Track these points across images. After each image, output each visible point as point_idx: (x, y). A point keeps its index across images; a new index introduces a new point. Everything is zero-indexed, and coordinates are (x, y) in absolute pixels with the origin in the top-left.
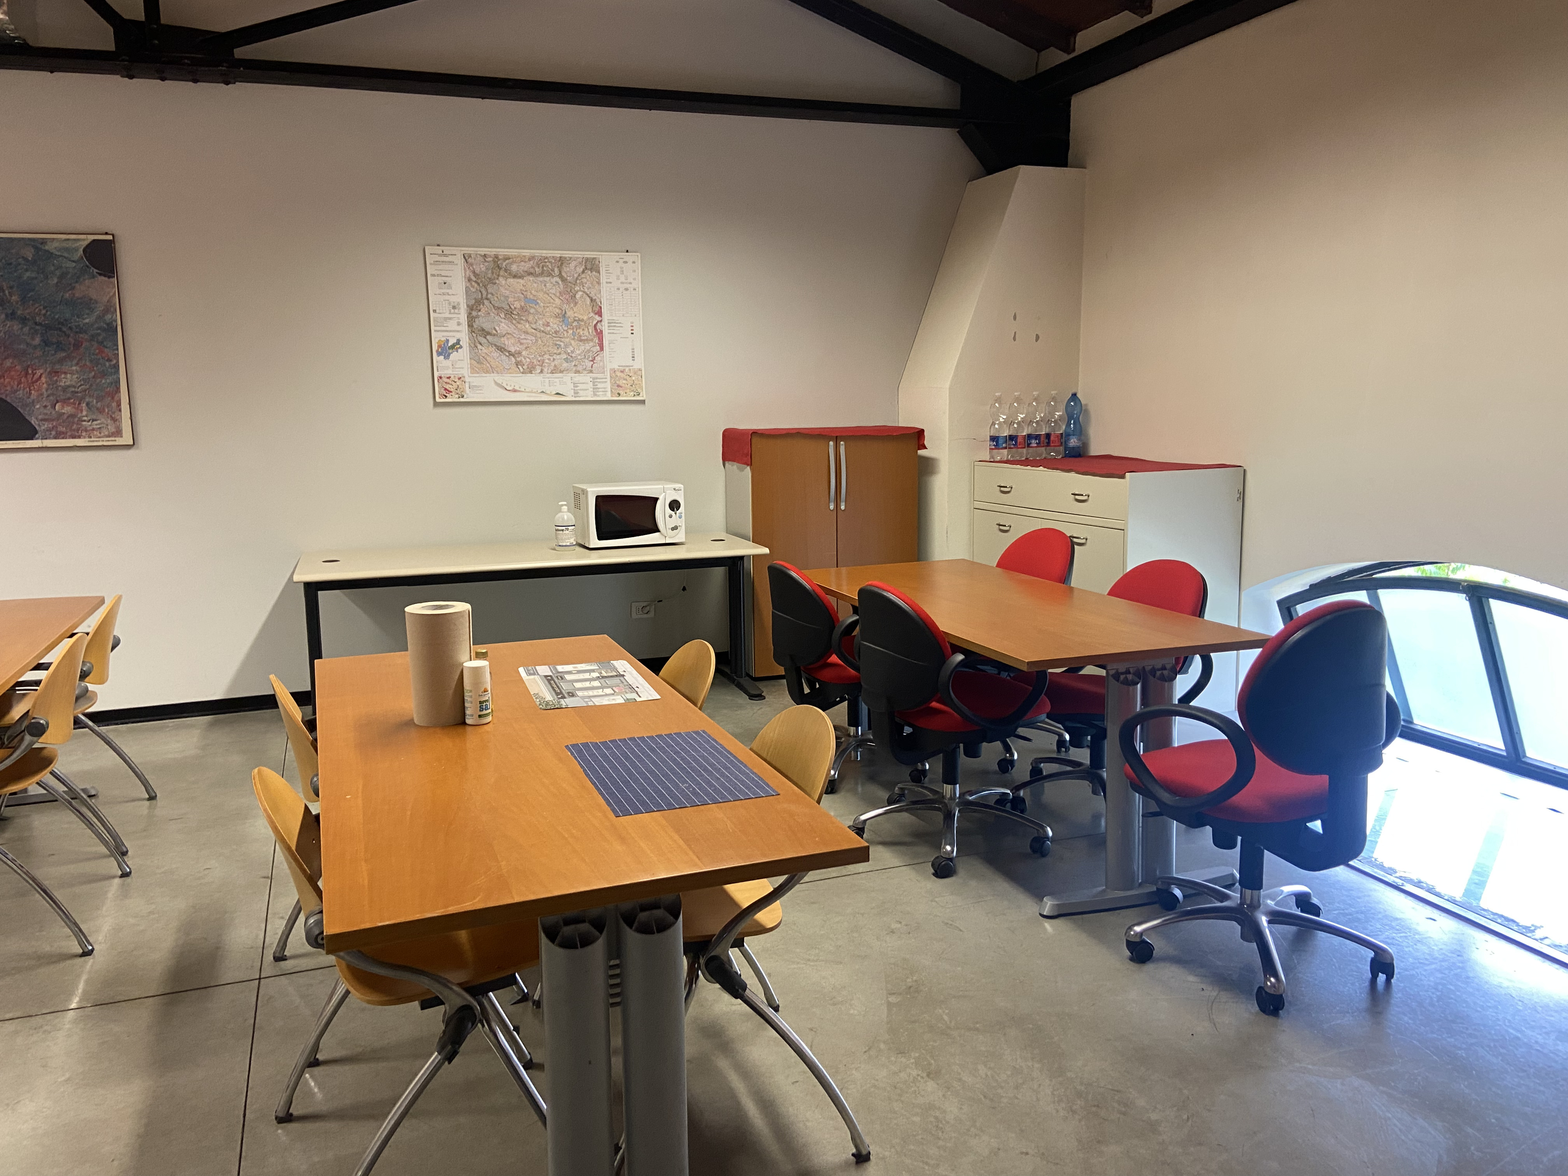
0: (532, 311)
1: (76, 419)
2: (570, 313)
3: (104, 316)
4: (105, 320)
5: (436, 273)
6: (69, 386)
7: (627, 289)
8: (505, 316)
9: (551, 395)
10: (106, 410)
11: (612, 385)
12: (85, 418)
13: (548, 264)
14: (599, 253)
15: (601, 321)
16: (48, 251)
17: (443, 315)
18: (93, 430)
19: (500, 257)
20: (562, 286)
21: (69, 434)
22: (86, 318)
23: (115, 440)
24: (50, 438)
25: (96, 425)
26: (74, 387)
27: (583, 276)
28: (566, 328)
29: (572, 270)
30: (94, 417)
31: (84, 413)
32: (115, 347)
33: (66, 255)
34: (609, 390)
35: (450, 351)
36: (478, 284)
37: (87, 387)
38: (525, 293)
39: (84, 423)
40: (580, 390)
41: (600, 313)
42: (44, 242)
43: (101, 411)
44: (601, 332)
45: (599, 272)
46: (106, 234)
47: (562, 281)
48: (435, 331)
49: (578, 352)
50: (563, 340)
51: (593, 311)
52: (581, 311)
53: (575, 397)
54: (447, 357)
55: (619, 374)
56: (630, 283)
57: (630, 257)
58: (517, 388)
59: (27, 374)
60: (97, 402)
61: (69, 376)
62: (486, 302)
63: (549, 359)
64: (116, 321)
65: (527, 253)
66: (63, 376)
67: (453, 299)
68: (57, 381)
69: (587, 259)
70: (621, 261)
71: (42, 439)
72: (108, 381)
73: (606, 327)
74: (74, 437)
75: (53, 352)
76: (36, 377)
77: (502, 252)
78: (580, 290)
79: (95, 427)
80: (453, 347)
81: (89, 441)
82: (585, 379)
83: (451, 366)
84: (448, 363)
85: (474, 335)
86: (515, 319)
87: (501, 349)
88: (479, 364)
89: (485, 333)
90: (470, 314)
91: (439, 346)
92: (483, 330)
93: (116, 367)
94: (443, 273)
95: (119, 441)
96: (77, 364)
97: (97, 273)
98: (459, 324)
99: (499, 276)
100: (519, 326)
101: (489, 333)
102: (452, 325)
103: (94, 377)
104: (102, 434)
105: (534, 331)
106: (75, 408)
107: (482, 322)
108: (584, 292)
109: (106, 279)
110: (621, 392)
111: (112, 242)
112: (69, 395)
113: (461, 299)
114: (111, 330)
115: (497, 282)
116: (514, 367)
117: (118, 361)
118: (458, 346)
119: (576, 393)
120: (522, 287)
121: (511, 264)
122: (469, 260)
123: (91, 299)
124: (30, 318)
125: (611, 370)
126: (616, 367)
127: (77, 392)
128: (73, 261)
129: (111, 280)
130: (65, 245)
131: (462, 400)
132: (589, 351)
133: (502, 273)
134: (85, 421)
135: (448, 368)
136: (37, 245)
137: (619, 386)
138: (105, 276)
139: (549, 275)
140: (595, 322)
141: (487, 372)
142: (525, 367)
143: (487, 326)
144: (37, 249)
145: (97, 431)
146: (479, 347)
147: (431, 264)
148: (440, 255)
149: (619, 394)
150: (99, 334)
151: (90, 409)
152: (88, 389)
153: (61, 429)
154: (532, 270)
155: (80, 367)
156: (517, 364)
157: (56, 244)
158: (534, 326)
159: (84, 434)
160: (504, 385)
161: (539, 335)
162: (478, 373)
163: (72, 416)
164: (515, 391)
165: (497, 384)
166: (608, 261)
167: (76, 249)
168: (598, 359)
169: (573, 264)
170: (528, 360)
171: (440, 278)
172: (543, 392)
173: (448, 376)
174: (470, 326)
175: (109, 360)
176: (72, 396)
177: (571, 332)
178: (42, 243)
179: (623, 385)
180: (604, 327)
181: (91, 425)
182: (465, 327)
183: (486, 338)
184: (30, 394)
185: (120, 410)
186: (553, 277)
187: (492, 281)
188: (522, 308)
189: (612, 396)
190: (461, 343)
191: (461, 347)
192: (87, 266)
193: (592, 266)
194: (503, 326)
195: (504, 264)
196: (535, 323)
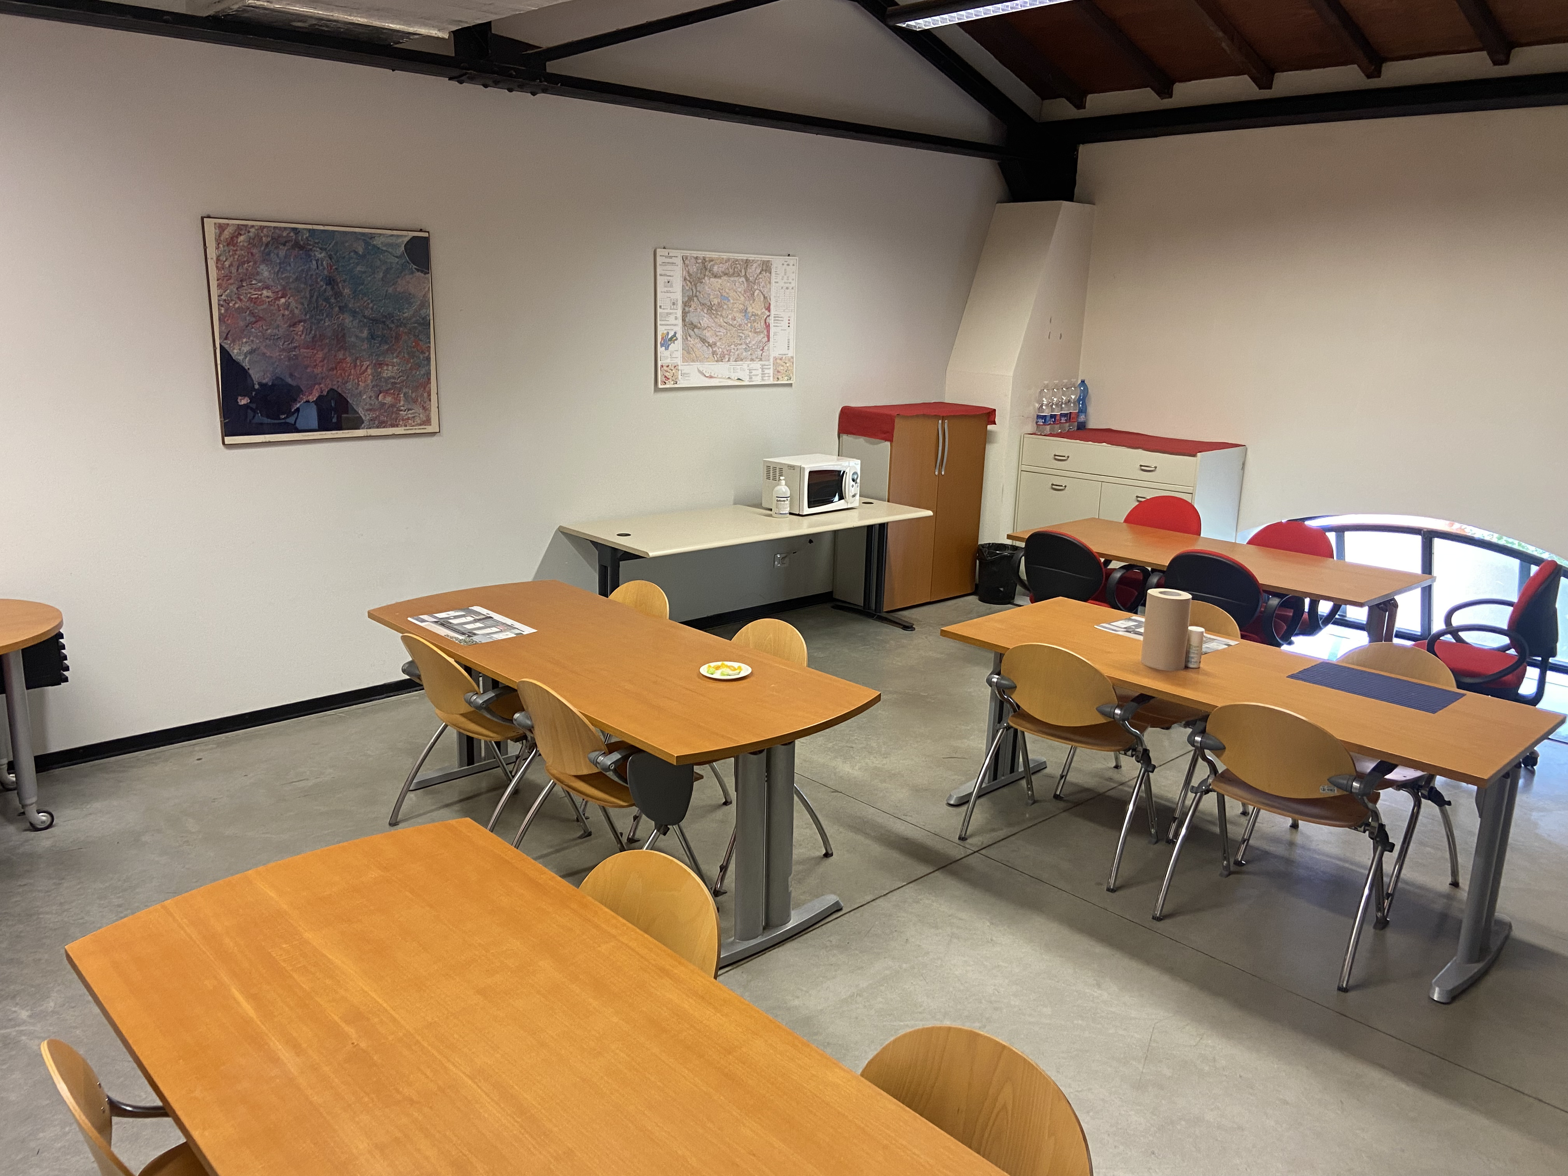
0: (725, 307)
1: (395, 409)
2: (750, 309)
3: (420, 310)
4: (420, 314)
5: (663, 272)
6: (390, 378)
7: (787, 288)
8: (707, 311)
9: (734, 380)
10: (419, 400)
11: (774, 371)
12: (402, 408)
13: (738, 265)
14: (772, 257)
15: (769, 316)
16: (374, 246)
17: (666, 311)
18: (408, 419)
19: (707, 259)
20: (746, 285)
21: (389, 423)
22: (405, 313)
23: (425, 429)
24: (373, 427)
25: (411, 414)
26: (394, 378)
27: (760, 276)
28: (746, 322)
29: (754, 270)
30: (410, 407)
31: (402, 403)
32: (428, 341)
33: (390, 250)
34: (772, 375)
35: (670, 343)
36: (691, 283)
37: (405, 378)
38: (721, 291)
39: (401, 412)
40: (754, 375)
41: (769, 309)
42: (372, 237)
43: (415, 401)
44: (769, 324)
45: (770, 273)
46: (421, 230)
47: (746, 280)
48: (660, 325)
49: (754, 342)
50: (744, 332)
51: (765, 307)
52: (756, 308)
53: (750, 381)
54: (667, 349)
55: (778, 361)
56: (790, 283)
57: (791, 260)
58: (712, 375)
59: (355, 366)
60: (412, 393)
61: (390, 367)
62: (695, 299)
63: (734, 349)
64: (429, 315)
65: (725, 256)
66: (385, 368)
67: (673, 296)
68: (380, 372)
69: (764, 261)
70: (786, 263)
71: (367, 428)
72: (422, 373)
73: (773, 322)
74: (393, 426)
75: (378, 345)
76: (364, 368)
77: (709, 255)
78: (757, 289)
79: (410, 416)
80: (672, 338)
81: (405, 430)
82: (757, 365)
83: (669, 356)
84: (667, 353)
85: (686, 328)
86: (714, 314)
87: (703, 341)
88: (689, 354)
89: (693, 326)
90: (684, 309)
91: (662, 338)
92: (692, 324)
93: (428, 359)
94: (668, 273)
95: (429, 429)
96: (397, 357)
97: (415, 269)
98: (676, 318)
99: (705, 275)
100: (716, 320)
101: (696, 327)
102: (671, 320)
103: (410, 369)
104: (416, 423)
105: (725, 324)
106: (394, 398)
107: (692, 317)
108: (760, 290)
109: (423, 275)
110: (780, 377)
111: (426, 240)
112: (389, 386)
113: (678, 296)
114: (425, 324)
115: (704, 281)
116: (711, 356)
117: (430, 354)
118: (675, 338)
119: (751, 378)
120: (719, 286)
121: (713, 265)
122: (687, 262)
123: (410, 294)
124: (360, 312)
125: (774, 357)
126: (777, 355)
127: (396, 383)
128: (397, 257)
129: (427, 275)
130: (390, 240)
131: (676, 386)
132: (760, 341)
133: (707, 273)
134: (402, 410)
135: (667, 358)
136: (367, 239)
137: (778, 372)
138: (422, 272)
139: (739, 275)
140: (765, 317)
141: (693, 361)
142: (718, 356)
143: (695, 321)
144: (367, 244)
145: (411, 420)
146: (689, 338)
147: (660, 265)
148: (666, 257)
149: (778, 379)
150: (415, 328)
151: (406, 398)
152: (405, 380)
153: (382, 418)
154: (727, 272)
155: (400, 358)
156: (714, 353)
157: (382, 239)
158: (725, 320)
159: (401, 423)
160: (704, 372)
161: (729, 327)
162: (687, 362)
163: (392, 406)
164: (711, 377)
165: (700, 372)
166: (777, 263)
167: (398, 245)
168: (766, 348)
169: (755, 265)
170: (720, 350)
171: (666, 277)
172: (729, 378)
173: (667, 365)
174: (684, 320)
175: (423, 352)
176: (394, 388)
177: (749, 325)
178: (371, 238)
179: (781, 371)
180: (771, 321)
181: (406, 415)
182: (680, 322)
183: (693, 330)
184: (359, 385)
185: (430, 400)
186: (741, 277)
187: (700, 281)
188: (719, 303)
189: (774, 381)
190: (677, 335)
191: (677, 339)
192: (408, 262)
193: (766, 267)
194: (706, 321)
195: (709, 265)
196: (727, 317)
